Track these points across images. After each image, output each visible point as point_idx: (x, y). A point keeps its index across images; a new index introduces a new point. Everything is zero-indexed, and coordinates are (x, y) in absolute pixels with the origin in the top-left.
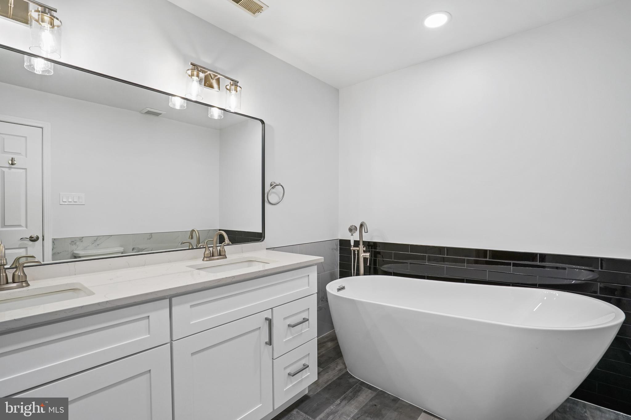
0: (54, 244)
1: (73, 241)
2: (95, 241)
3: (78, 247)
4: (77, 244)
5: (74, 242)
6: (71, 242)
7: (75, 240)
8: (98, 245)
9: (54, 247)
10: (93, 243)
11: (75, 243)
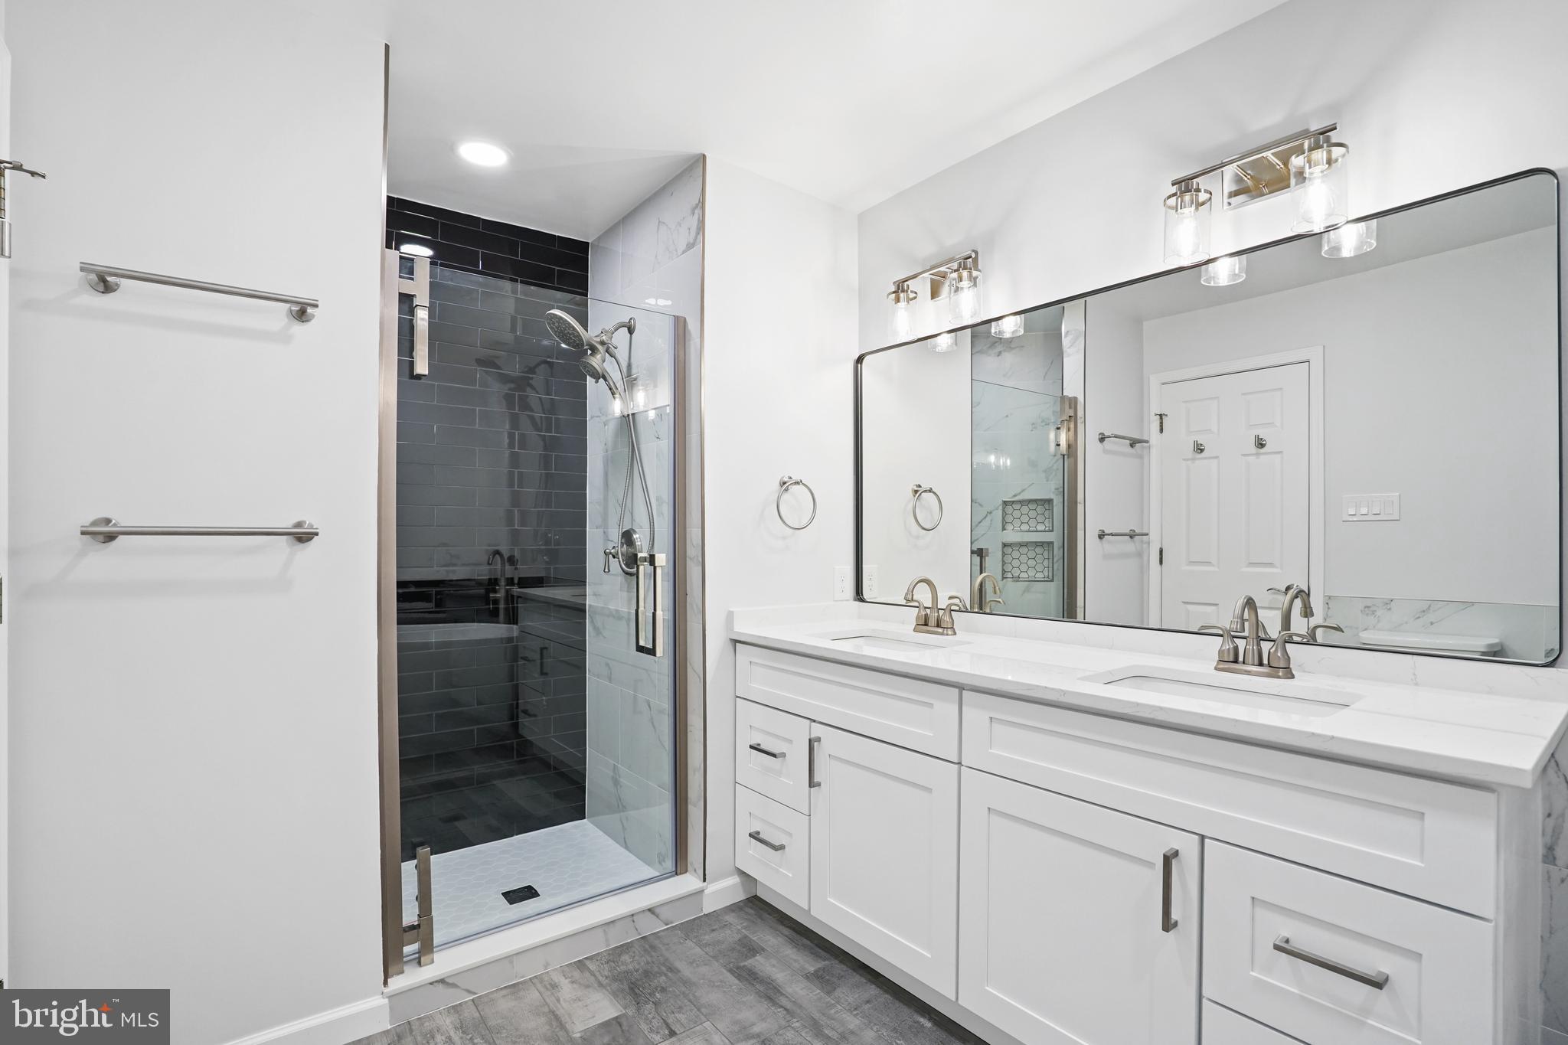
0: (1329, 608)
1: (1368, 607)
2: (1424, 611)
3: (1379, 621)
4: (1379, 613)
5: (1371, 609)
6: (1365, 607)
7: (1374, 605)
8: (1432, 623)
9: (1327, 615)
10: (1419, 618)
11: (1373, 612)
